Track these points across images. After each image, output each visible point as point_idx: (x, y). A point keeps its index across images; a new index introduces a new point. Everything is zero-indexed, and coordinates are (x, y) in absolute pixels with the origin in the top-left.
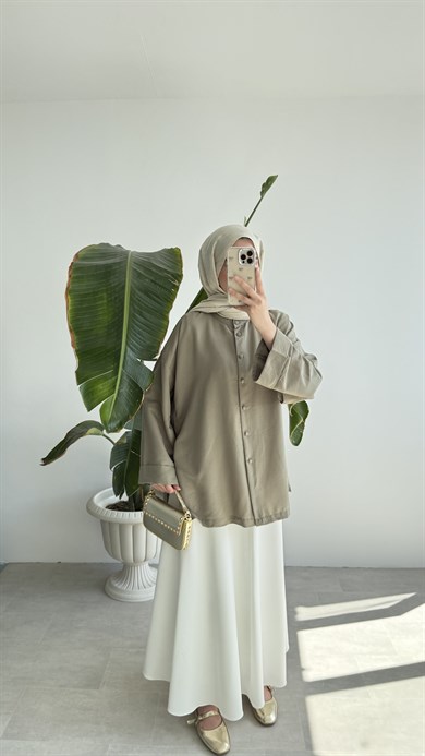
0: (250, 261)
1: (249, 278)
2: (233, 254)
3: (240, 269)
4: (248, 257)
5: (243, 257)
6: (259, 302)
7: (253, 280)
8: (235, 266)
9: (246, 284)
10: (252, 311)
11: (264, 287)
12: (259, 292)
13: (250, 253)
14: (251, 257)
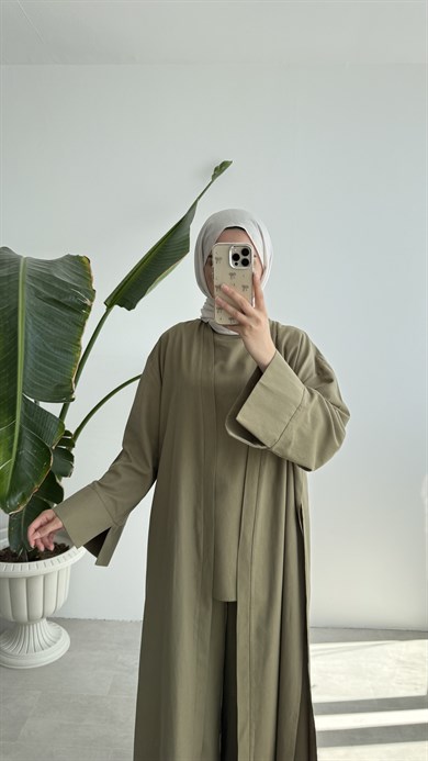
0: (246, 263)
1: (245, 287)
2: (223, 252)
3: (232, 275)
4: (243, 257)
5: (236, 257)
6: (258, 321)
7: (249, 289)
8: (224, 270)
9: (239, 296)
11: (266, 301)
12: (258, 306)
14: (247, 257)
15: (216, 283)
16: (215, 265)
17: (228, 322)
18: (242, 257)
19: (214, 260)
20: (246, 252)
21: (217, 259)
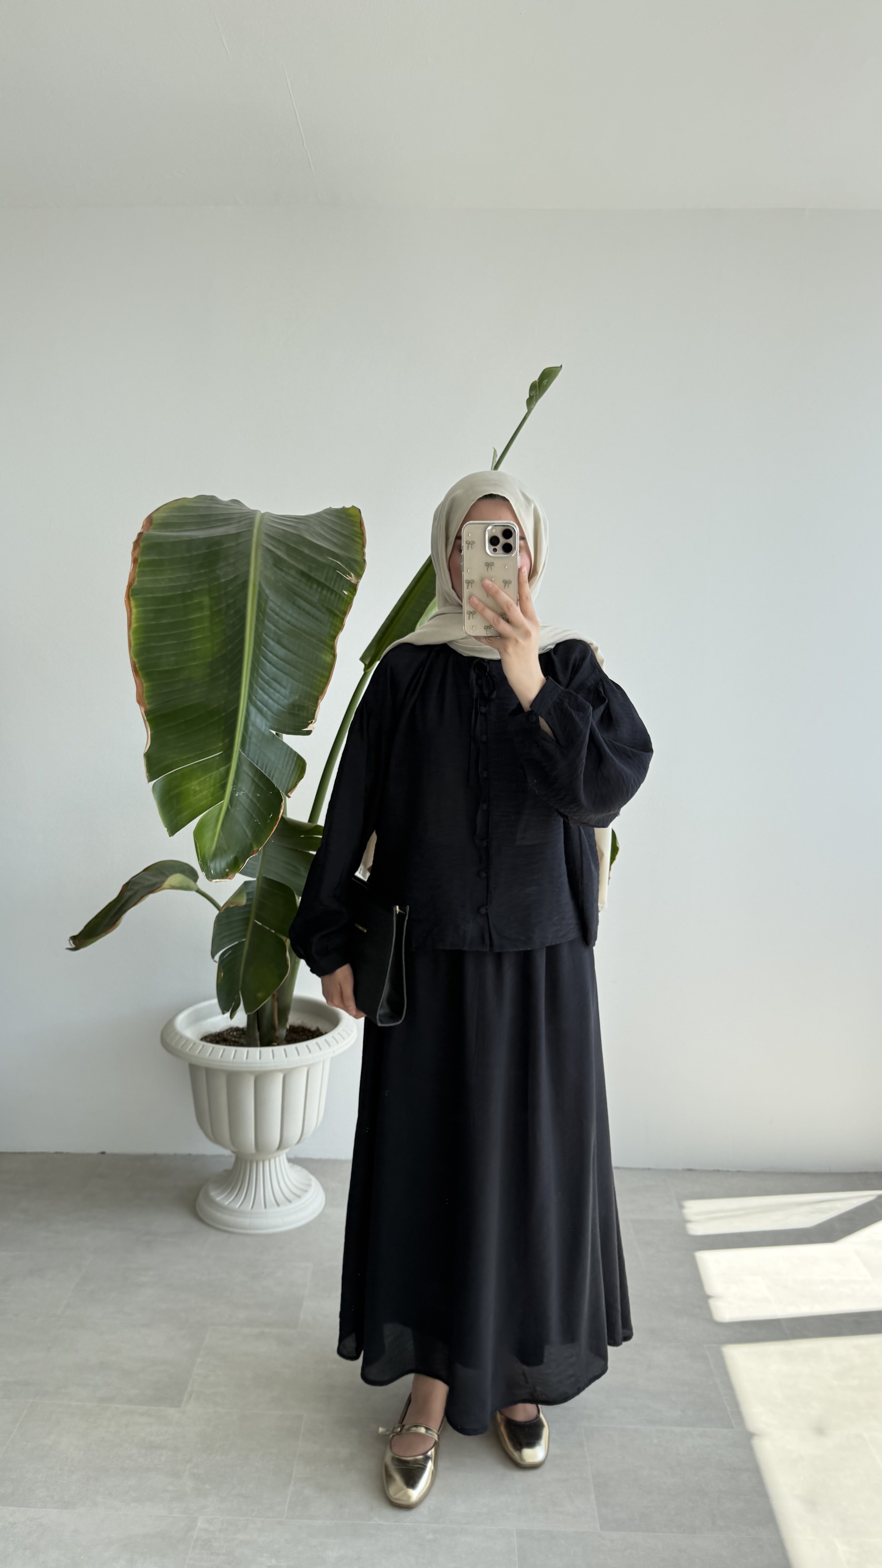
2: (476, 534)
3: (489, 565)
4: (505, 542)
5: (494, 541)
8: (478, 559)
12: (524, 612)
14: (510, 541)
15: (466, 576)
16: (465, 552)
17: (482, 632)
18: (503, 541)
19: (464, 545)
20: (508, 533)
21: (468, 543)
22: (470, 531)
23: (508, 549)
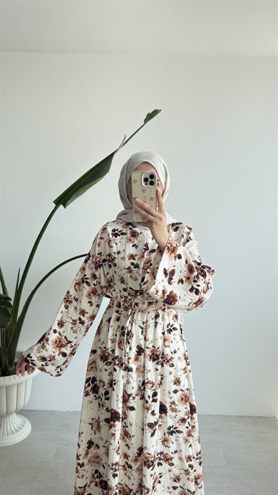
1: (151, 199)
2: (138, 177)
3: (143, 191)
4: (151, 180)
5: (146, 180)
6: (160, 219)
8: (138, 187)
10: (154, 226)
13: (152, 176)
17: (141, 221)
21: (134, 181)
22: (135, 176)
23: (152, 183)
